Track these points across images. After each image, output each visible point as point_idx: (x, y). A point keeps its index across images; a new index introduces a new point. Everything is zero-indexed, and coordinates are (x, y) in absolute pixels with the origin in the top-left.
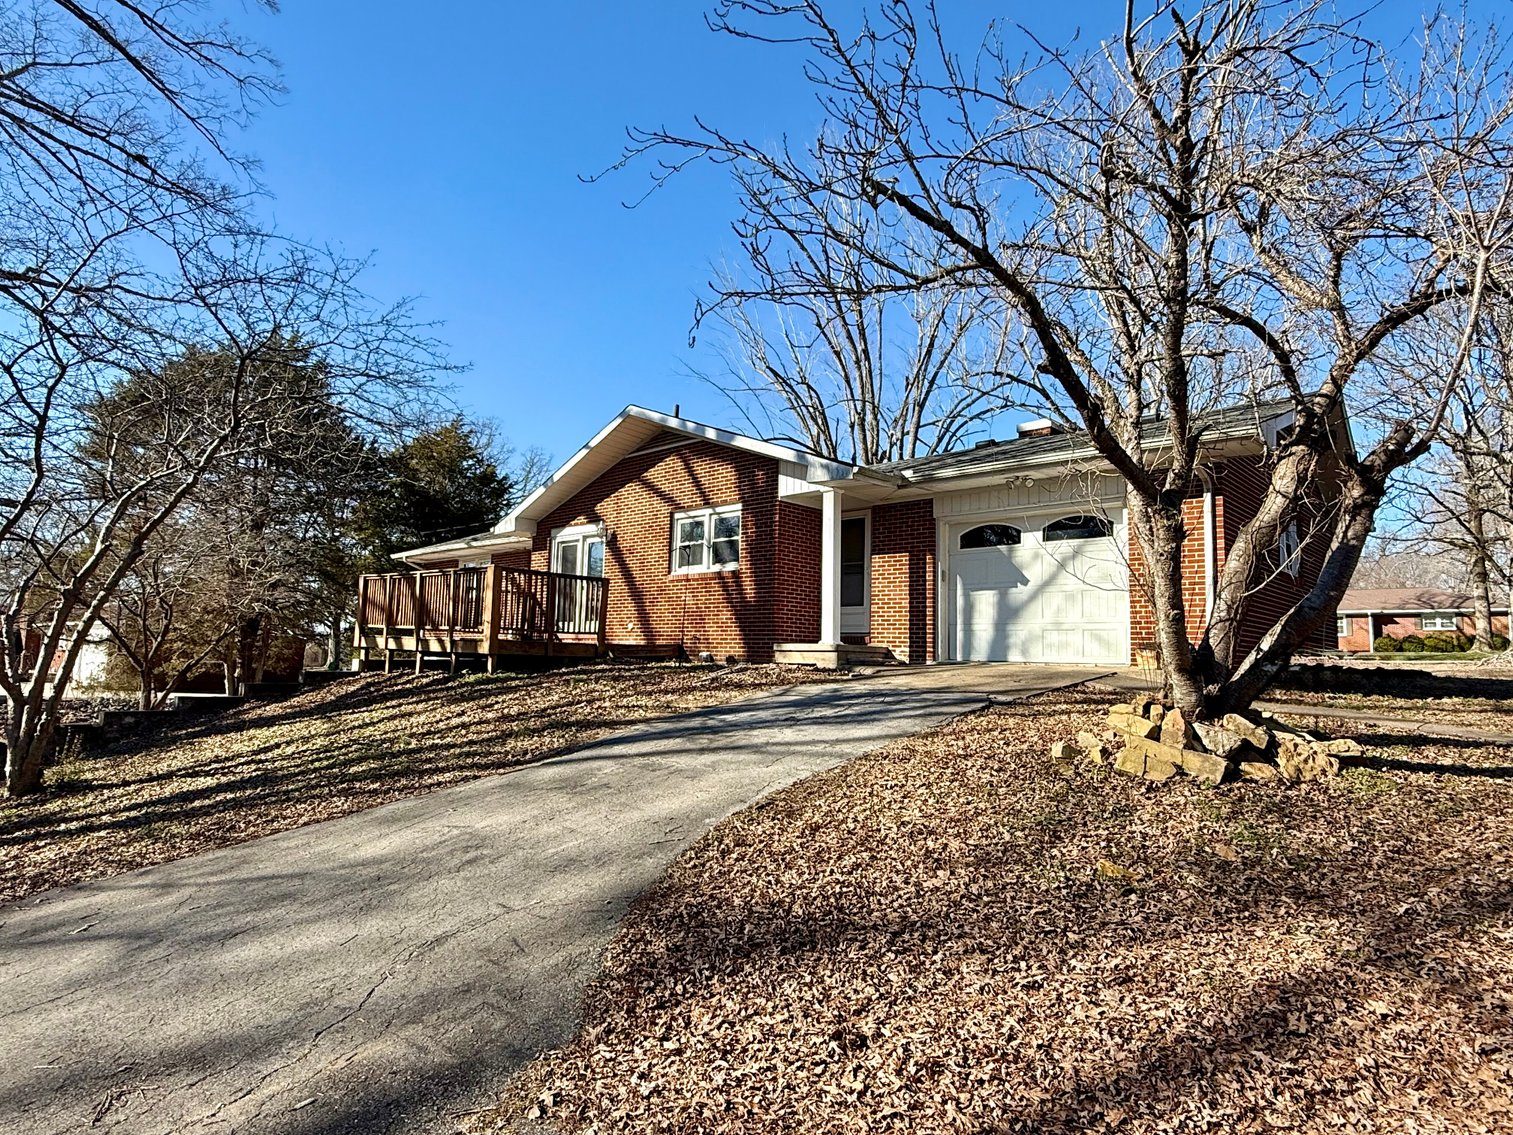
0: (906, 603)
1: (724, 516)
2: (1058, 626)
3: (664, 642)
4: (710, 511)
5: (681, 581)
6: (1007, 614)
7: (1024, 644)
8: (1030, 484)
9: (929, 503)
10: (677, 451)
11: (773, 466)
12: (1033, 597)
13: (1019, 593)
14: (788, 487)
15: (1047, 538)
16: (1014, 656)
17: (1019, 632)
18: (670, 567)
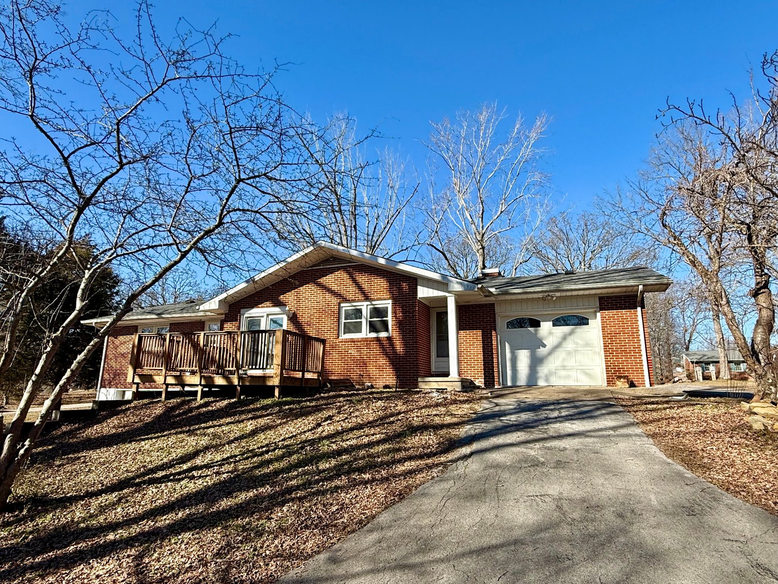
0: (481, 356)
1: (376, 306)
2: (564, 368)
3: (336, 378)
4: (369, 303)
5: (348, 342)
6: (536, 362)
7: (546, 376)
8: (554, 299)
9: (493, 304)
10: (345, 269)
11: (413, 281)
12: (550, 353)
13: (542, 351)
14: (423, 292)
15: (554, 325)
16: (541, 383)
17: (543, 371)
18: (338, 334)
